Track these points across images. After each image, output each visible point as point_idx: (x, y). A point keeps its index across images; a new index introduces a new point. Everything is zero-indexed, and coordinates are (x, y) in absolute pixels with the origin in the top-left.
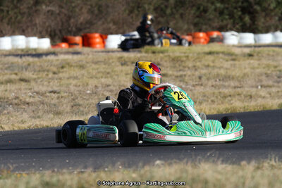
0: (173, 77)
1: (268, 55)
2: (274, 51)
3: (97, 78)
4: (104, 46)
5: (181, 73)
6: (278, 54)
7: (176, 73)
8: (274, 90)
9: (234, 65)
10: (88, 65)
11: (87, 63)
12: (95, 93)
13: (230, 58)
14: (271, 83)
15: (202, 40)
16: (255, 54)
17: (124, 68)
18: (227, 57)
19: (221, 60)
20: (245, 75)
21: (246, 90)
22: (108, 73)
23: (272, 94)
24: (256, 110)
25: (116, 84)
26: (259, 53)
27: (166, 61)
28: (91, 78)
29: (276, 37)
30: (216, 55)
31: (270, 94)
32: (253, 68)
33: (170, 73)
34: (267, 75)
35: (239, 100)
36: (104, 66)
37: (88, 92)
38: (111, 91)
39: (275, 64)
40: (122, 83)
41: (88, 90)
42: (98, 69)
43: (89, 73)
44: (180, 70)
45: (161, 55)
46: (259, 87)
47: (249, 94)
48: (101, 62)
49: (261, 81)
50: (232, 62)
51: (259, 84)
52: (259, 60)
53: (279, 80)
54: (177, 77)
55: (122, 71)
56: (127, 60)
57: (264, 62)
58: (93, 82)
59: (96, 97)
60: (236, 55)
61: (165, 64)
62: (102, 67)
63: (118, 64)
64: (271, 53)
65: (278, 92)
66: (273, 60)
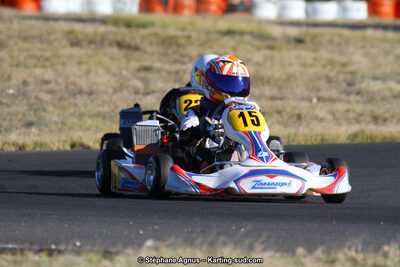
0: (164, 74)
1: (331, 42)
2: (340, 36)
3: (26, 66)
4: (39, 8)
5: (177, 67)
6: (348, 41)
7: (167, 67)
8: (340, 107)
9: (272, 57)
10: (11, 42)
11: (10, 37)
12: (22, 94)
13: (264, 44)
14: (334, 94)
15: (213, 7)
16: (308, 39)
17: (76, 51)
18: (257, 43)
19: (248, 47)
20: (290, 77)
21: (290, 105)
22: (47, 59)
23: (338, 115)
24: (309, 143)
25: (61, 80)
26: (314, 37)
27: (151, 43)
28: (18, 65)
29: (344, 10)
30: (237, 38)
31: (334, 114)
32: (304, 65)
33: (158, 65)
34: (329, 80)
35: (279, 123)
36: (39, 45)
37: (11, 91)
38: (51, 92)
39: (344, 59)
40: (72, 79)
41: (10, 87)
42: (28, 50)
43: (12, 57)
44: (175, 62)
45: (143, 32)
46: (315, 100)
47: (297, 112)
48: (33, 38)
49: (318, 90)
50: (268, 52)
51: (312, 95)
52: (316, 51)
53: (349, 89)
54: (169, 73)
55: (71, 57)
56: (81, 37)
57: (324, 54)
58: (19, 75)
59: (24, 102)
60: (274, 39)
61: (149, 48)
62: (36, 48)
63: (65, 43)
64: (336, 39)
65: (348, 111)
66: (341, 53)
